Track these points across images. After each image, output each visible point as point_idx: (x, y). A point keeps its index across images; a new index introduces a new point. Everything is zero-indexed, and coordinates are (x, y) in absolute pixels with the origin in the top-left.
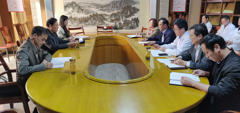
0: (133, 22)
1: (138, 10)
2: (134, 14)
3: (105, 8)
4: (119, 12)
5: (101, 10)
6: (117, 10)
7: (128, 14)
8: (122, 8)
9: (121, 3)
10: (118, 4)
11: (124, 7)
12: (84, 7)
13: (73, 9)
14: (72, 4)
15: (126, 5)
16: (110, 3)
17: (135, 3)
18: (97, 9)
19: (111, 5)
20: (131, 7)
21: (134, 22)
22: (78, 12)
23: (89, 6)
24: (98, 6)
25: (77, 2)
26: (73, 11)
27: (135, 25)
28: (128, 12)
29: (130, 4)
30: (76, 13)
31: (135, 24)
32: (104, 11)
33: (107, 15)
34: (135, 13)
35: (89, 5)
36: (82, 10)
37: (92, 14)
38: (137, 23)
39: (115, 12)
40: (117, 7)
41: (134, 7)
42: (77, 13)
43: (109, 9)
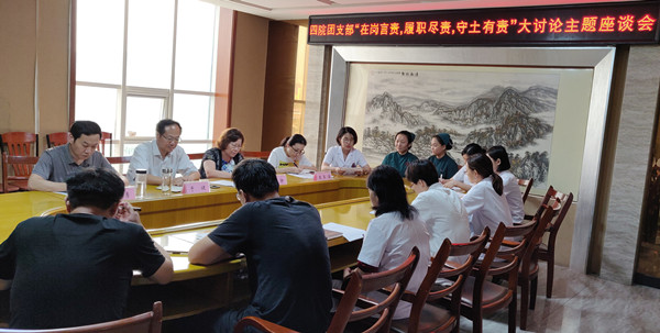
0: (529, 163)
1: (549, 129)
2: (536, 140)
3: (455, 116)
4: (492, 131)
5: (445, 119)
6: (486, 123)
7: (518, 138)
8: (502, 118)
9: (499, 103)
10: (491, 107)
11: (508, 118)
12: (407, 108)
13: (384, 111)
14: (383, 100)
15: (512, 111)
16: (469, 101)
17: (542, 106)
18: (436, 117)
19: (473, 109)
20: (527, 118)
21: (533, 166)
22: (392, 120)
23: (418, 107)
24: (438, 108)
25: (394, 95)
26: (382, 117)
27: (536, 173)
28: (516, 131)
29: (526, 109)
30: (387, 121)
31: (535, 170)
32: (452, 122)
33: (459, 135)
34: (538, 137)
35: (418, 104)
36: (402, 115)
37: (423, 128)
38: (540, 168)
39: (482, 127)
40: (488, 116)
41: (537, 120)
42: (391, 123)
43: (465, 120)
